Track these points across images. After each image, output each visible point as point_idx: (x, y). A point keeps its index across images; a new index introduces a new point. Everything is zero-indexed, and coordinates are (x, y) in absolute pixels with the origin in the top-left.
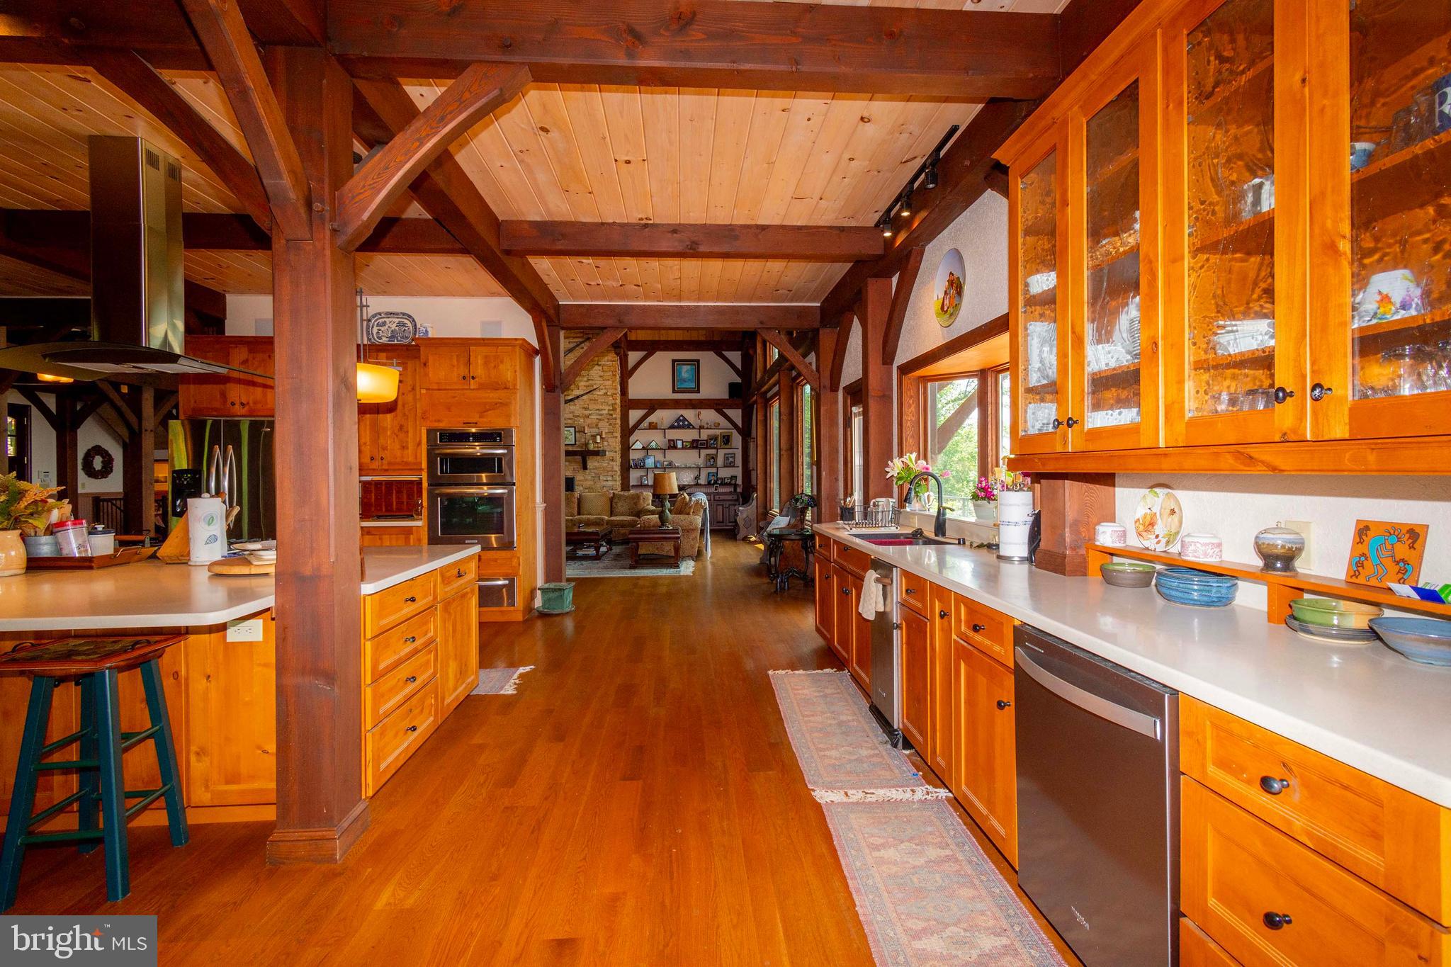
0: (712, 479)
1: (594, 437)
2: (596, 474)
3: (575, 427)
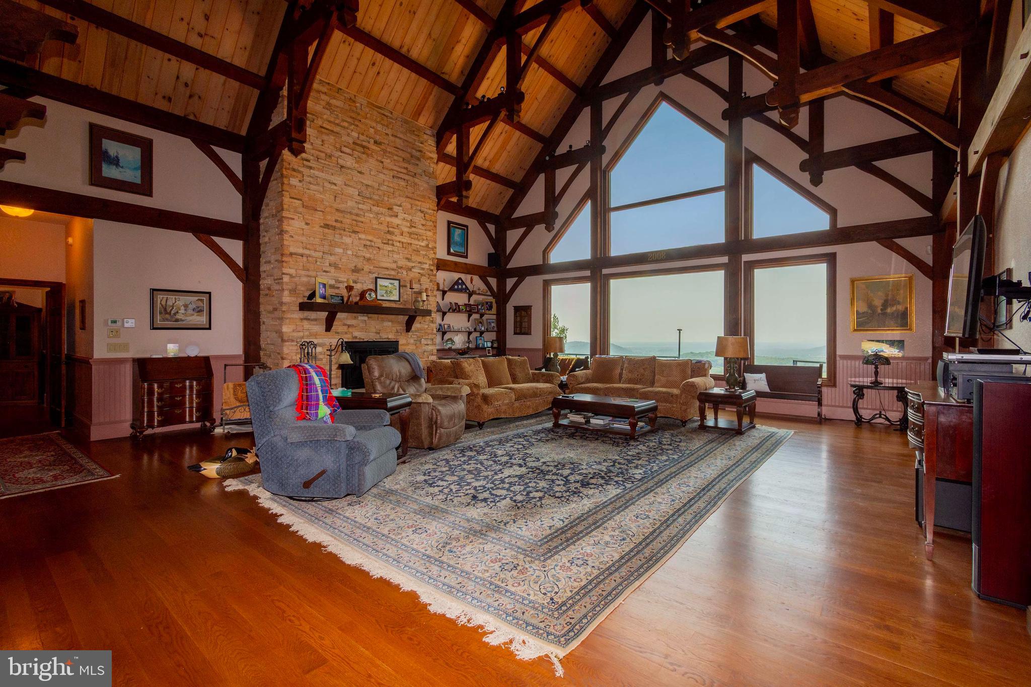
0: (481, 342)
2: (418, 337)
3: (399, 280)
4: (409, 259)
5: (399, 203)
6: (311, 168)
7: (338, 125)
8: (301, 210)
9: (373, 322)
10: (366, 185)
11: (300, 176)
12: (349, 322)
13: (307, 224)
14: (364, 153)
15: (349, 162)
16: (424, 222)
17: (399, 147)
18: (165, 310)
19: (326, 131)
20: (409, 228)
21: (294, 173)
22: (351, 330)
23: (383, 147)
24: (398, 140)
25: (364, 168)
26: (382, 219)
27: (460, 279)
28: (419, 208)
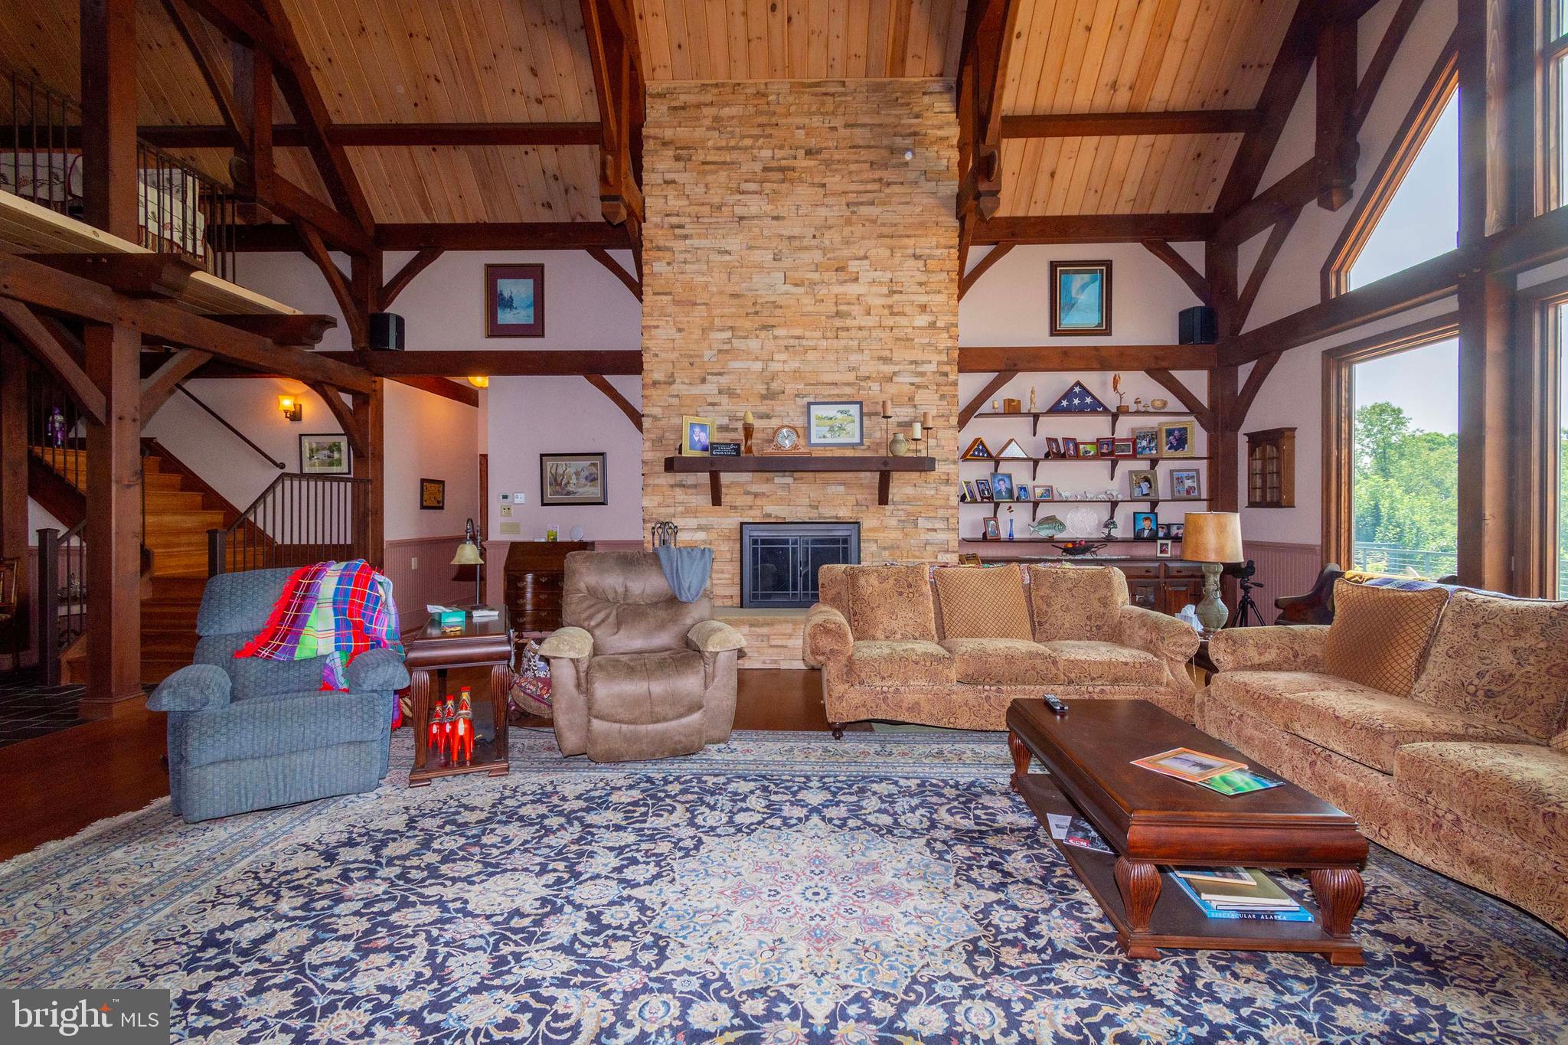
0: (1146, 526)
1: (907, 425)
2: (908, 514)
3: (861, 403)
4: (885, 360)
5: (861, 253)
6: (686, 237)
7: (734, 148)
8: (670, 309)
9: (804, 488)
10: (789, 238)
11: (668, 255)
12: (754, 488)
13: (680, 330)
14: (783, 181)
15: (755, 205)
16: (923, 278)
17: (861, 143)
18: (556, 482)
19: (712, 167)
20: (886, 296)
21: (660, 254)
22: (758, 502)
23: (824, 155)
24: (858, 131)
25: (785, 208)
26: (824, 291)
27: (1078, 384)
28: (910, 251)
